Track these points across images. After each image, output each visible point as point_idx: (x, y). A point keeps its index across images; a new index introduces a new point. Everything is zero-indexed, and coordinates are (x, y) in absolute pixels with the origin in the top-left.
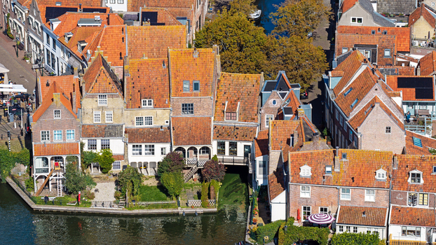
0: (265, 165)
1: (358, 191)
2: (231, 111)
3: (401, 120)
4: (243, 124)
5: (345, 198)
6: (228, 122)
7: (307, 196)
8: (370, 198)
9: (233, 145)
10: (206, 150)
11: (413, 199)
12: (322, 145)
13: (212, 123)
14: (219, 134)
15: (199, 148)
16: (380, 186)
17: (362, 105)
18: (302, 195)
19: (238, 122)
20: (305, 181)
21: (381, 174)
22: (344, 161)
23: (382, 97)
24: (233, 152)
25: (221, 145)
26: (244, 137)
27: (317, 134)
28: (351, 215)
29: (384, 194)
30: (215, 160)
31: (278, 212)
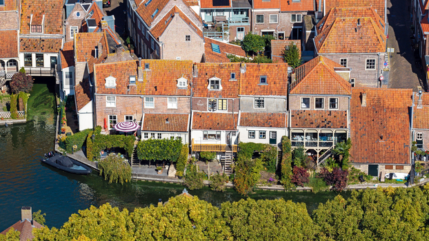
0: (72, 76)
1: (161, 99)
2: (37, 23)
3: (200, 28)
4: (48, 36)
5: (149, 106)
6: (34, 35)
7: (113, 105)
8: (172, 105)
9: (40, 57)
10: (14, 63)
11: (213, 105)
12: (126, 57)
13: (19, 36)
14: (25, 47)
15: (6, 61)
16: (182, 94)
17: (162, 15)
18: (108, 105)
19: (43, 35)
20: (111, 91)
21: (183, 82)
22: (147, 72)
23: (181, 7)
24: (40, 64)
25: (28, 57)
26: (50, 49)
27: (120, 46)
28: (154, 121)
29: (185, 101)
30: (22, 72)
31: (85, 121)
